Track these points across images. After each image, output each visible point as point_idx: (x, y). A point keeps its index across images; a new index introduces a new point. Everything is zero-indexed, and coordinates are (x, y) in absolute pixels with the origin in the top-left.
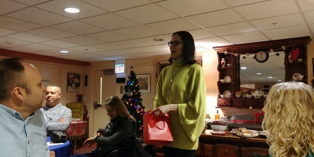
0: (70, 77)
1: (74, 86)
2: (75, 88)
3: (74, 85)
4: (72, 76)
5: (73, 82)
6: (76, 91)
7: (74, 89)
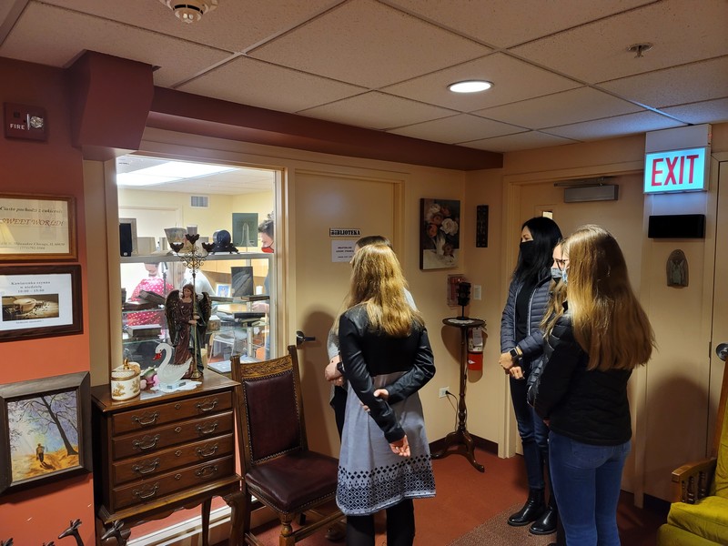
0: (428, 217)
1: (444, 248)
2: (445, 254)
3: (443, 242)
4: (436, 209)
5: (440, 232)
6: (449, 265)
7: (441, 258)
